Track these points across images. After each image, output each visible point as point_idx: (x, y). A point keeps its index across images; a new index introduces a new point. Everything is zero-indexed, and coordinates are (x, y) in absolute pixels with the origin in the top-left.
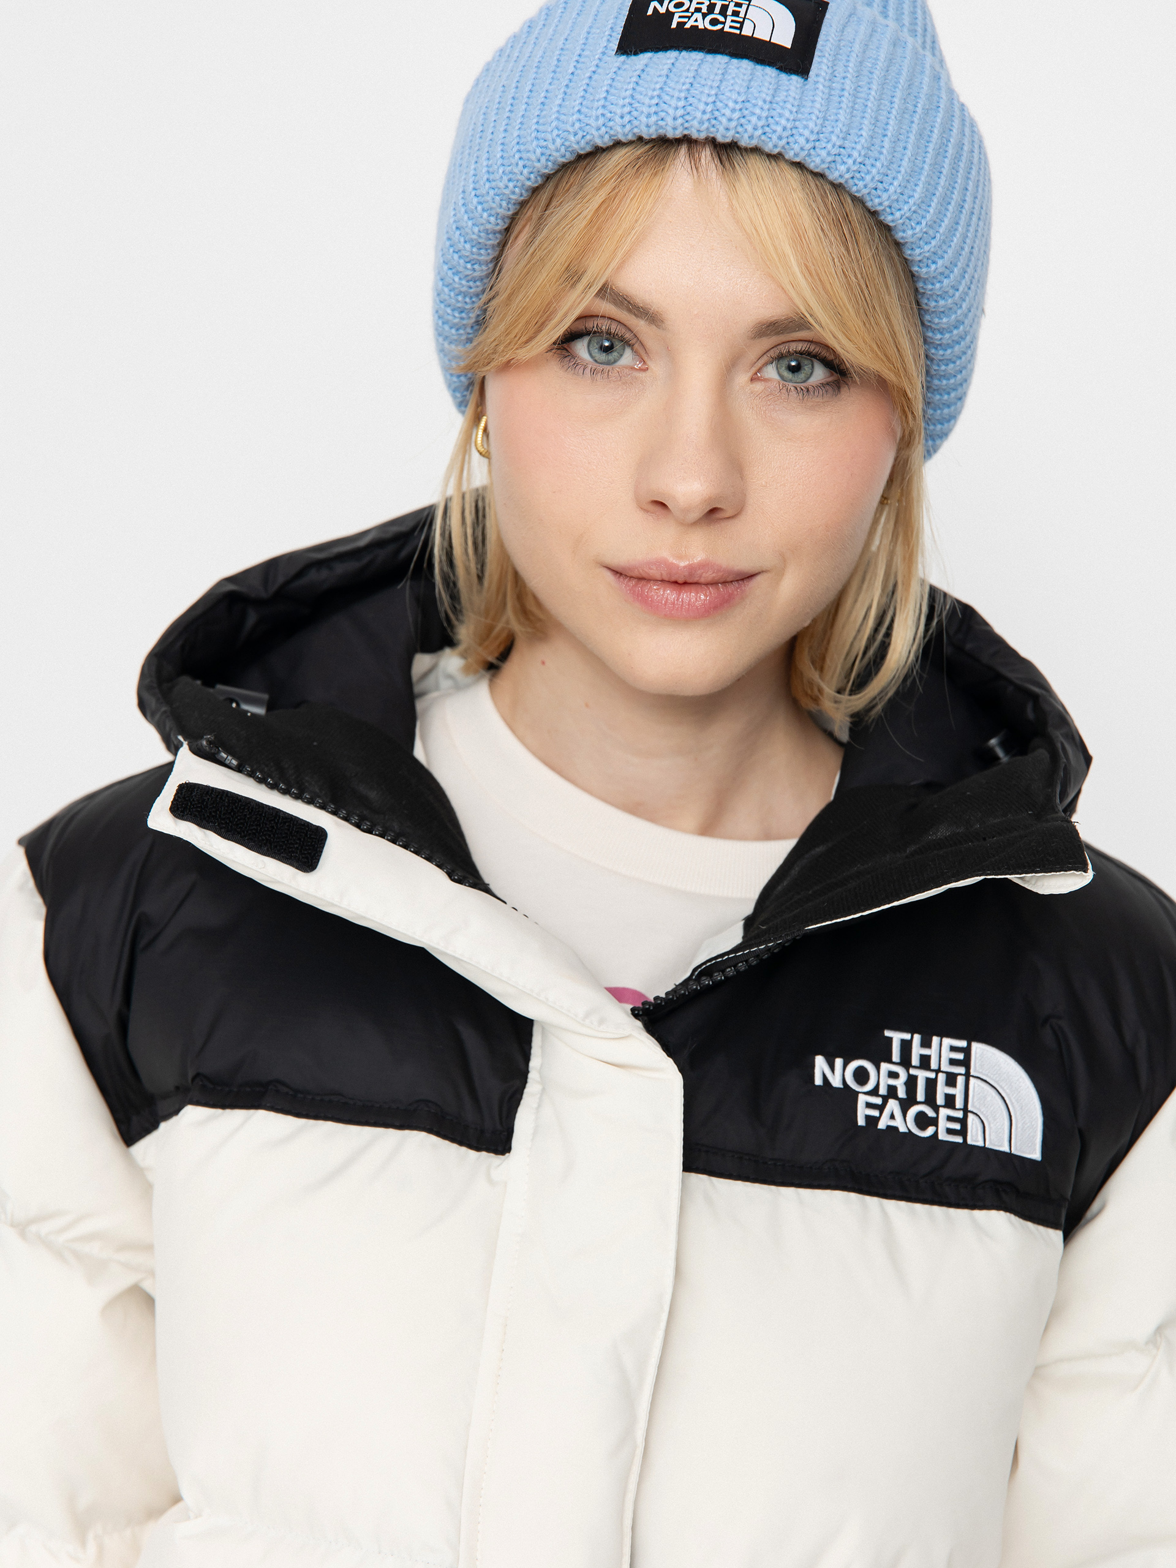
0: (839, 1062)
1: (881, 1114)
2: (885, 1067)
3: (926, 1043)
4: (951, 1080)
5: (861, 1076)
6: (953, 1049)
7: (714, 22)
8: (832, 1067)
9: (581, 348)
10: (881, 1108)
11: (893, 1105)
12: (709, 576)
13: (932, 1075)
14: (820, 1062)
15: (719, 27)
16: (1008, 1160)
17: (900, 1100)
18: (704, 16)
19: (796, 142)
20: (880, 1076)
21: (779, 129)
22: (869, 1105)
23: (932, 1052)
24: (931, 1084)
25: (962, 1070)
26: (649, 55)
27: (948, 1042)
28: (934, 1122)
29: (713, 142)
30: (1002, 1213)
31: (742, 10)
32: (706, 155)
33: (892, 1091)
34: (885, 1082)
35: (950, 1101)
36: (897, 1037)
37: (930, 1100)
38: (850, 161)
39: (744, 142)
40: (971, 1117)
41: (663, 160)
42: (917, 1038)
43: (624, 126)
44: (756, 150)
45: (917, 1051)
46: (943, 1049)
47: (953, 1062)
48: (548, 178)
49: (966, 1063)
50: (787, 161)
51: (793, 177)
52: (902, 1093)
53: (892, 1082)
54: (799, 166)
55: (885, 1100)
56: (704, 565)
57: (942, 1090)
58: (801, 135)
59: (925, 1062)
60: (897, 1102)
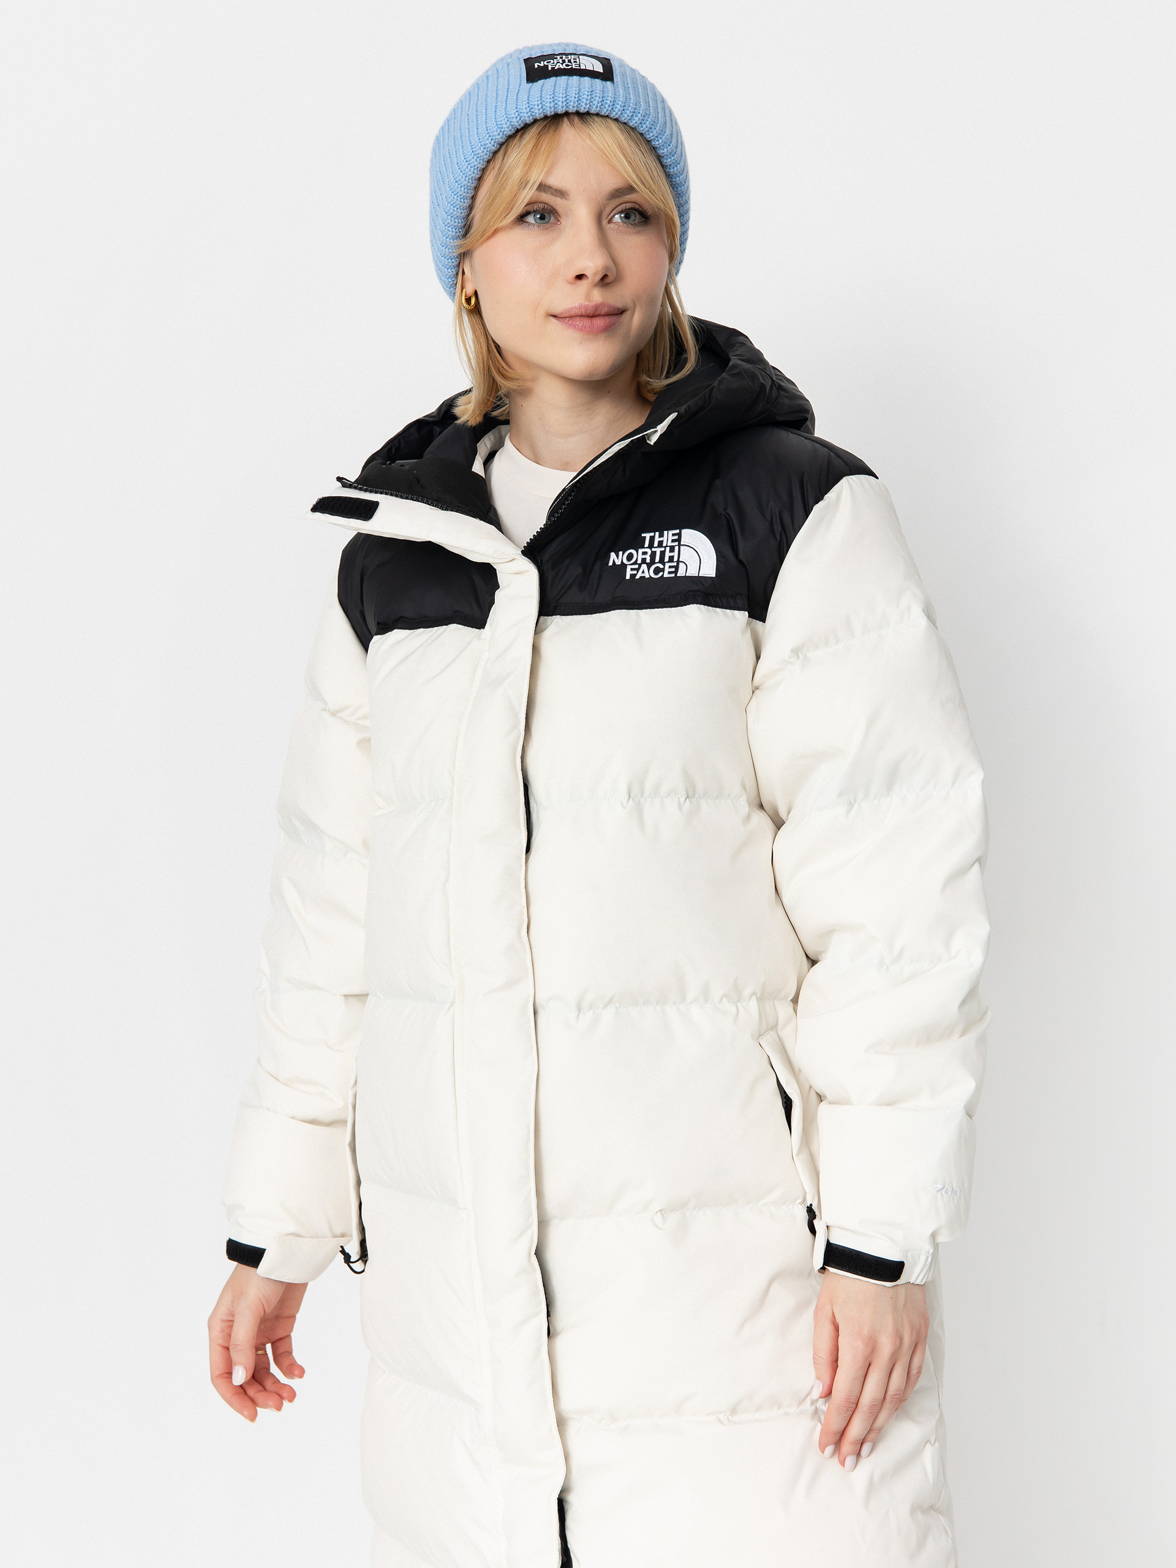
0: (621, 553)
1: (637, 572)
2: (641, 551)
3: (661, 535)
4: (672, 549)
5: (630, 557)
6: (673, 535)
7: (567, 65)
8: (618, 557)
9: (530, 219)
10: (637, 570)
11: (644, 567)
12: (604, 310)
13: (663, 549)
14: (613, 555)
15: (570, 67)
16: (699, 580)
17: (647, 564)
18: (562, 64)
19: (616, 107)
20: (638, 555)
21: (609, 102)
22: (632, 569)
23: (665, 539)
24: (663, 554)
25: (677, 543)
26: (542, 80)
27: (671, 532)
28: (663, 570)
29: (578, 113)
30: (695, 605)
31: (578, 60)
32: (576, 119)
33: (644, 560)
34: (640, 557)
35: (671, 559)
36: (648, 536)
37: (662, 561)
38: (639, 115)
39: (592, 111)
40: (681, 565)
41: (558, 124)
42: (657, 533)
43: (539, 110)
44: (597, 115)
45: (657, 539)
46: (669, 536)
47: (673, 541)
48: (501, 145)
49: (679, 540)
50: (611, 119)
51: (613, 126)
52: (648, 561)
53: (644, 557)
54: (616, 120)
55: (640, 565)
56: (602, 304)
57: (668, 554)
58: (618, 104)
59: (660, 544)
60: (645, 565)
